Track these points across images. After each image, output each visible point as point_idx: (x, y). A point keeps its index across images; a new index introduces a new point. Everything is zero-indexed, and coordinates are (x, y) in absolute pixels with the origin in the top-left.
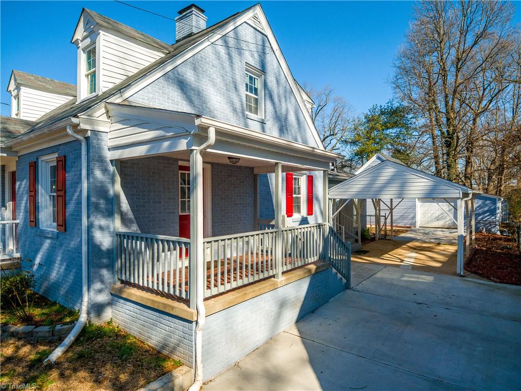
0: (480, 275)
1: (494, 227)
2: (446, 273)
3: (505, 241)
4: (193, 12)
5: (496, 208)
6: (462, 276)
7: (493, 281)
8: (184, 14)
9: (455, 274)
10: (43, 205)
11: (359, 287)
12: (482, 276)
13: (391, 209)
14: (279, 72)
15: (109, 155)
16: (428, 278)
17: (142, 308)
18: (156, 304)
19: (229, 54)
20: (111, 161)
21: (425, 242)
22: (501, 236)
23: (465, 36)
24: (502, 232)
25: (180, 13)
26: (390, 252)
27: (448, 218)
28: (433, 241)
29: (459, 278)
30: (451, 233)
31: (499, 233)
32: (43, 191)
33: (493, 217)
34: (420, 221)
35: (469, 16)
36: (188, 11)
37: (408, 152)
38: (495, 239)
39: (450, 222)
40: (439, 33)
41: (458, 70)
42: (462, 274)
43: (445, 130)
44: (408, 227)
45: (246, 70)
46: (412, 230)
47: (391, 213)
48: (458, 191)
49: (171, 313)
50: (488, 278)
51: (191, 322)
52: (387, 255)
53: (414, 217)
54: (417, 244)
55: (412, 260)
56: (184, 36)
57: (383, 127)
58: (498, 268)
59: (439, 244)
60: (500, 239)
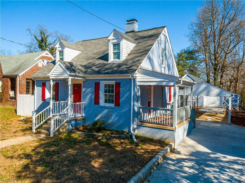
0: (236, 124)
1: (236, 107)
2: (224, 123)
3: (241, 113)
4: (135, 23)
5: (237, 99)
6: (230, 124)
7: (241, 126)
8: (130, 22)
9: (228, 124)
10: (101, 97)
11: (197, 127)
12: (237, 124)
13: (197, 99)
14: (169, 49)
15: (138, 84)
16: (219, 125)
17: (152, 129)
18: (159, 127)
19: (159, 46)
20: (138, 85)
21: (211, 113)
22: (239, 111)
23: (225, 20)
24: (239, 109)
25: (128, 21)
26: (200, 116)
27: (217, 103)
28: (214, 112)
29: (229, 125)
30: (219, 109)
31: (238, 110)
32: (101, 93)
33: (236, 103)
34: (205, 104)
35: (227, 11)
36: (133, 22)
37: (196, 71)
38: (238, 112)
39: (218, 105)
40: (213, 18)
41: (220, 35)
42: (230, 123)
43: (213, 62)
44: (200, 107)
45: (162, 51)
46: (202, 108)
47: (197, 100)
48: (230, 94)
49: (166, 129)
50: (239, 125)
51: (173, 131)
52: (199, 118)
53: (203, 103)
54: (208, 114)
55: (211, 119)
56: (130, 31)
57: (186, 60)
58: (242, 122)
59: (217, 114)
60: (240, 112)
